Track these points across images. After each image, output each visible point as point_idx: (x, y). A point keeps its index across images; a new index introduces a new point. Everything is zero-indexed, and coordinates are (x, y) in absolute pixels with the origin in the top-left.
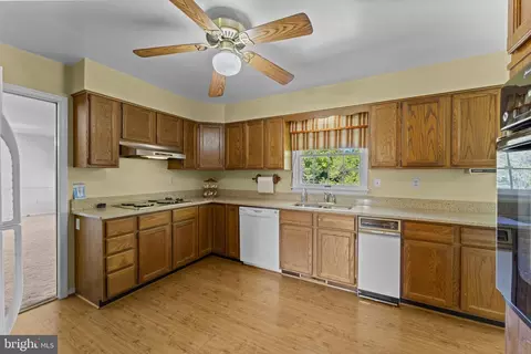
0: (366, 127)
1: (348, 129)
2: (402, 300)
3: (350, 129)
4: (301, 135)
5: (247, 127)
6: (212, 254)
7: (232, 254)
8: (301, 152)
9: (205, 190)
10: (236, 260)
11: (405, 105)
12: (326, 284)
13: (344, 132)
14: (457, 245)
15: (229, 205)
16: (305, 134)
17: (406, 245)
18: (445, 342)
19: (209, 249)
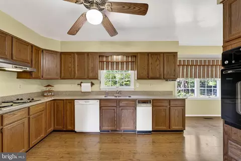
0: (133, 62)
1: (126, 62)
2: (153, 131)
3: (127, 62)
4: (105, 63)
5: (76, 56)
6: (54, 131)
7: (69, 128)
8: (105, 71)
9: (46, 92)
10: (73, 131)
11: (150, 55)
12: (122, 132)
13: (125, 63)
14: (169, 107)
15: (66, 100)
16: (107, 62)
17: (154, 109)
18: (170, 142)
19: (52, 128)
